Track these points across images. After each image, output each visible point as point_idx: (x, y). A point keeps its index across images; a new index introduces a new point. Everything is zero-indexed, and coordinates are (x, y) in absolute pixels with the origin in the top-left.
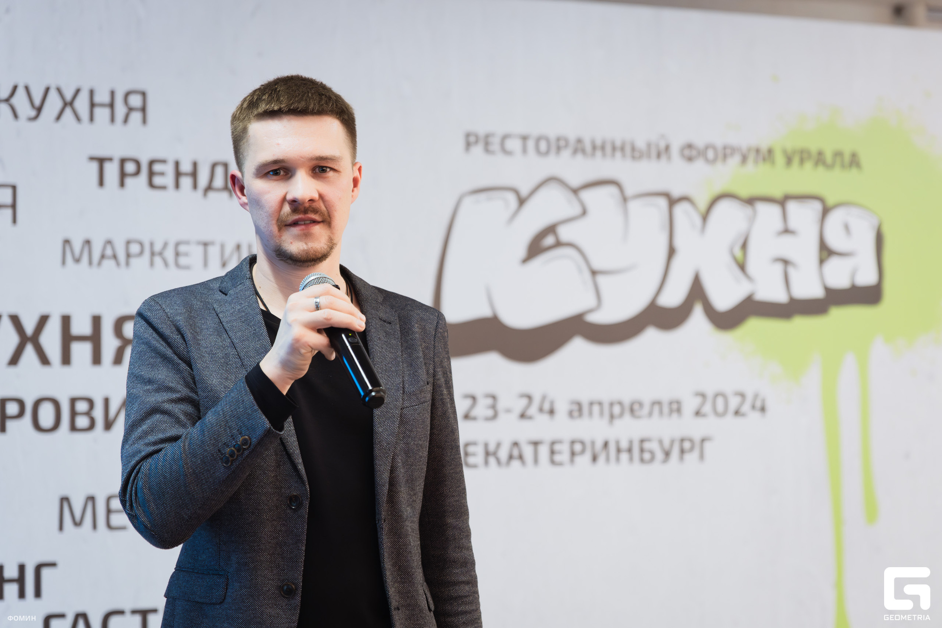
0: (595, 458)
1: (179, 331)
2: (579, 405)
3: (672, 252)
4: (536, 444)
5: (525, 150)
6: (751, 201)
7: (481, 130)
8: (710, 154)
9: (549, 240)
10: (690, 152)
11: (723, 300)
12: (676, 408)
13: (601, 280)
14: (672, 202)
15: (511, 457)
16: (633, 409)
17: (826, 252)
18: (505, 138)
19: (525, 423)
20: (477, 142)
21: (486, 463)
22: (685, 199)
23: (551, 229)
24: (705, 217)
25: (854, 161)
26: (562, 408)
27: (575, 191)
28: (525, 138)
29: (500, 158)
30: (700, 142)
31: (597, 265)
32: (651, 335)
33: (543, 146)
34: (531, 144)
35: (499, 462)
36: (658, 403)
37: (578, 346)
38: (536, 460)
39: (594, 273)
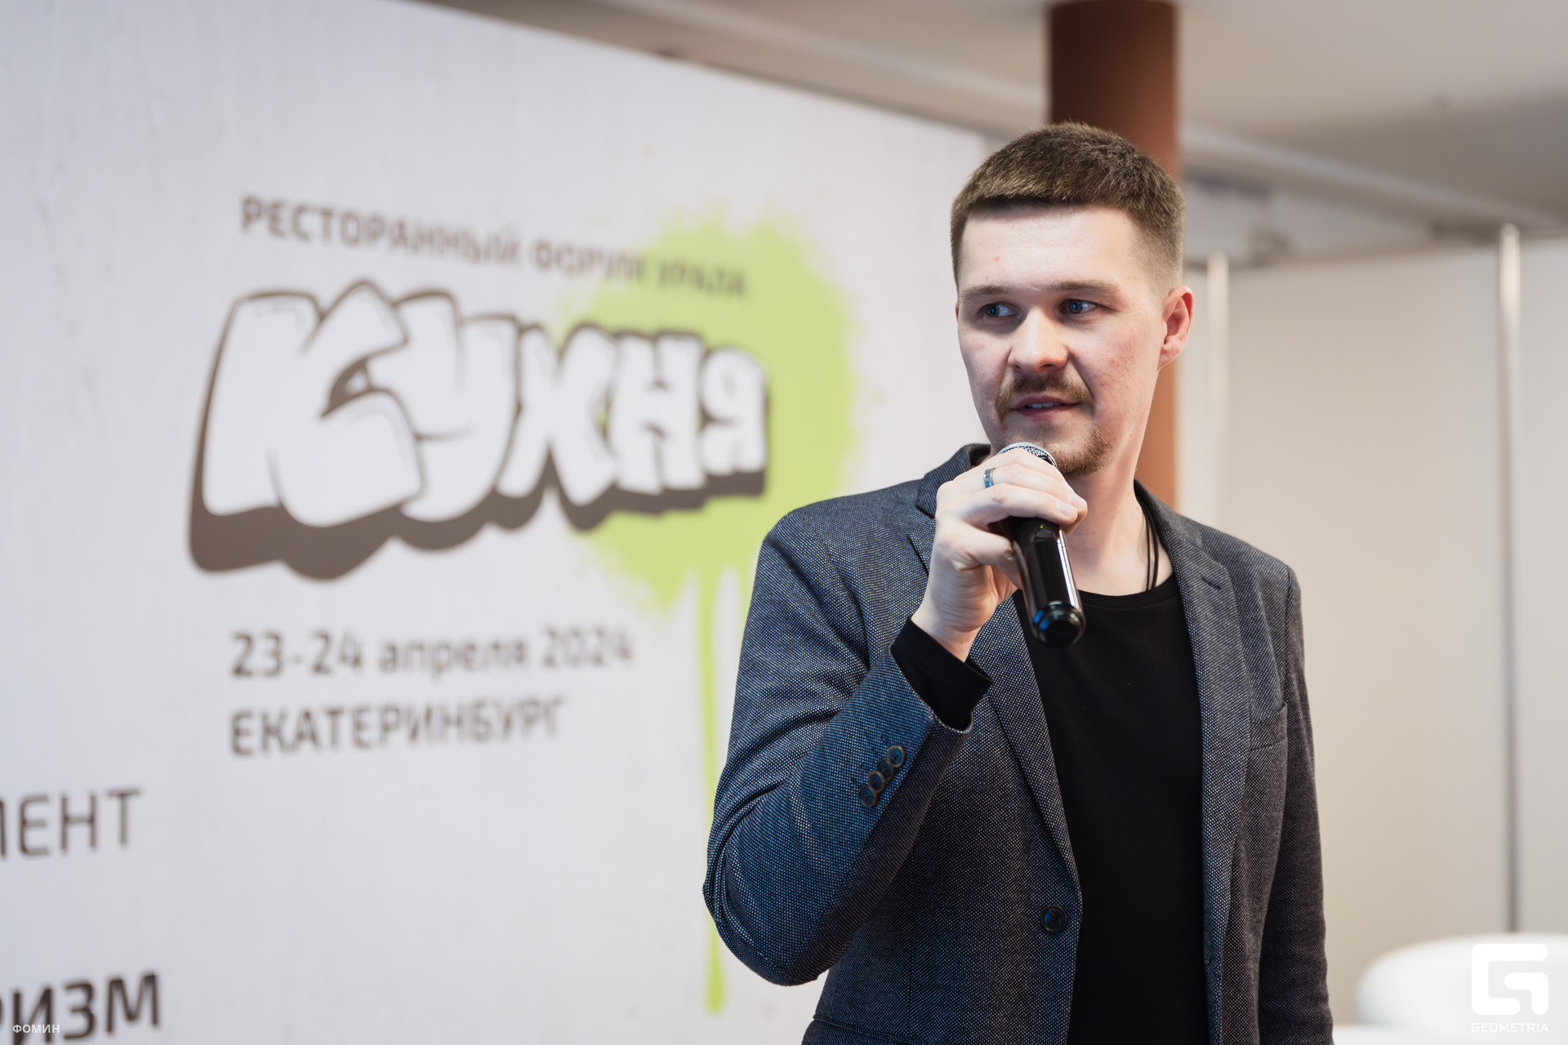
0: (414, 734)
1: (846, 581)
2: (393, 649)
3: (519, 409)
4: (334, 713)
5: (326, 233)
6: (618, 335)
7: (267, 195)
8: (567, 260)
9: (357, 383)
10: (547, 256)
11: (583, 486)
12: (519, 652)
13: (430, 450)
14: (523, 329)
15: (300, 736)
16: (465, 655)
17: (706, 419)
18: (301, 210)
19: (322, 681)
20: (259, 214)
21: (265, 746)
22: (536, 327)
23: (359, 366)
24: (561, 353)
25: (736, 285)
26: (372, 654)
27: (395, 305)
28: (327, 214)
29: (291, 244)
30: (557, 239)
31: (424, 424)
32: (491, 539)
33: (352, 229)
34: (335, 224)
35: (282, 744)
36: (496, 647)
37: (394, 556)
38: (334, 739)
39: (419, 438)
